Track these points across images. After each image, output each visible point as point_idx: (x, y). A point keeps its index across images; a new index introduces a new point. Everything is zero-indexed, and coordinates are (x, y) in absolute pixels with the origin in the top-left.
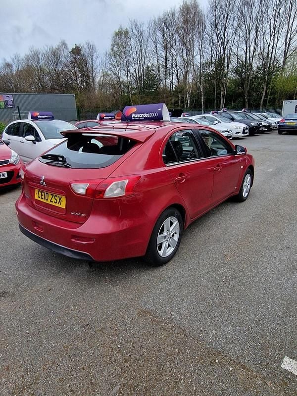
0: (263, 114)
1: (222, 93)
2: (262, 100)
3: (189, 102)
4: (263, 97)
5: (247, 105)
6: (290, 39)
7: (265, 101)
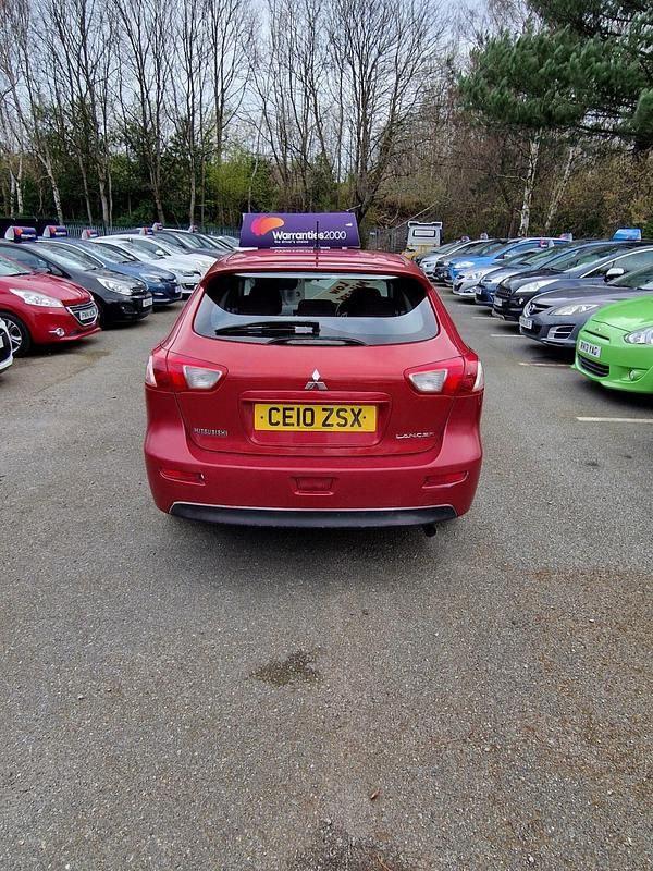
0: (220, 238)
1: (102, 187)
2: (192, 208)
3: (20, 201)
4: (193, 202)
5: (162, 217)
6: (223, 91)
7: (197, 210)
